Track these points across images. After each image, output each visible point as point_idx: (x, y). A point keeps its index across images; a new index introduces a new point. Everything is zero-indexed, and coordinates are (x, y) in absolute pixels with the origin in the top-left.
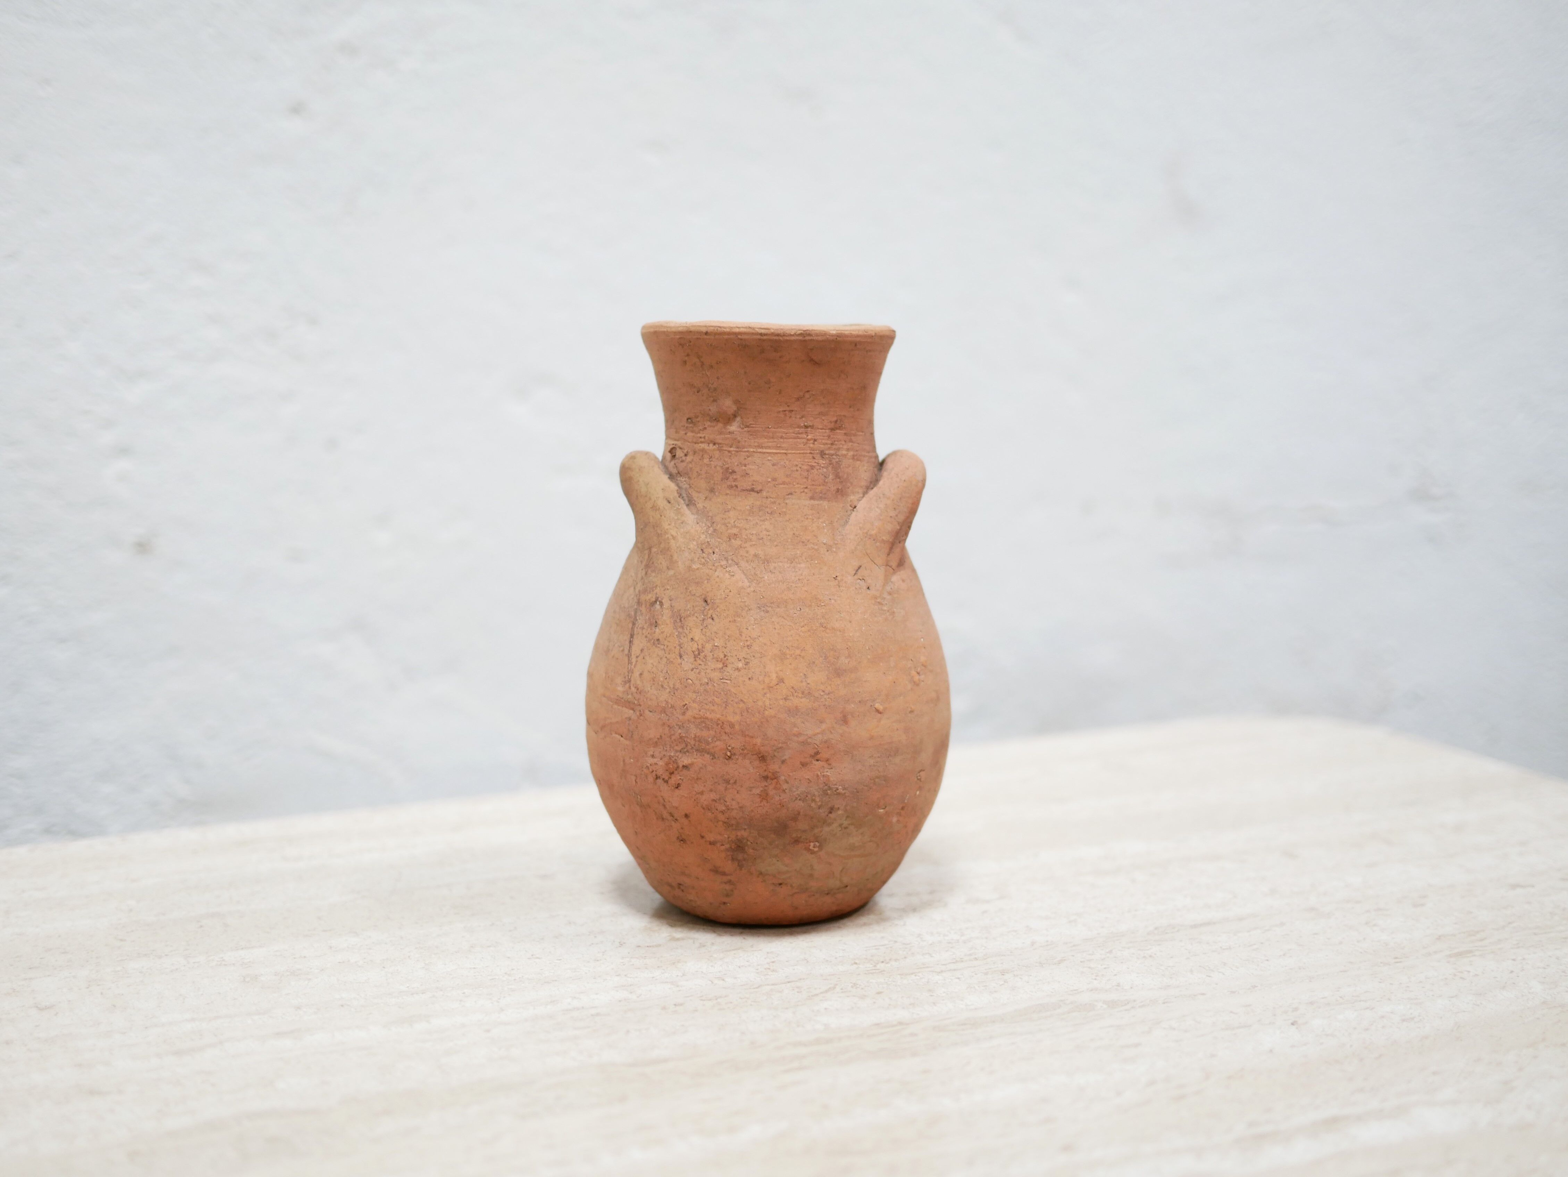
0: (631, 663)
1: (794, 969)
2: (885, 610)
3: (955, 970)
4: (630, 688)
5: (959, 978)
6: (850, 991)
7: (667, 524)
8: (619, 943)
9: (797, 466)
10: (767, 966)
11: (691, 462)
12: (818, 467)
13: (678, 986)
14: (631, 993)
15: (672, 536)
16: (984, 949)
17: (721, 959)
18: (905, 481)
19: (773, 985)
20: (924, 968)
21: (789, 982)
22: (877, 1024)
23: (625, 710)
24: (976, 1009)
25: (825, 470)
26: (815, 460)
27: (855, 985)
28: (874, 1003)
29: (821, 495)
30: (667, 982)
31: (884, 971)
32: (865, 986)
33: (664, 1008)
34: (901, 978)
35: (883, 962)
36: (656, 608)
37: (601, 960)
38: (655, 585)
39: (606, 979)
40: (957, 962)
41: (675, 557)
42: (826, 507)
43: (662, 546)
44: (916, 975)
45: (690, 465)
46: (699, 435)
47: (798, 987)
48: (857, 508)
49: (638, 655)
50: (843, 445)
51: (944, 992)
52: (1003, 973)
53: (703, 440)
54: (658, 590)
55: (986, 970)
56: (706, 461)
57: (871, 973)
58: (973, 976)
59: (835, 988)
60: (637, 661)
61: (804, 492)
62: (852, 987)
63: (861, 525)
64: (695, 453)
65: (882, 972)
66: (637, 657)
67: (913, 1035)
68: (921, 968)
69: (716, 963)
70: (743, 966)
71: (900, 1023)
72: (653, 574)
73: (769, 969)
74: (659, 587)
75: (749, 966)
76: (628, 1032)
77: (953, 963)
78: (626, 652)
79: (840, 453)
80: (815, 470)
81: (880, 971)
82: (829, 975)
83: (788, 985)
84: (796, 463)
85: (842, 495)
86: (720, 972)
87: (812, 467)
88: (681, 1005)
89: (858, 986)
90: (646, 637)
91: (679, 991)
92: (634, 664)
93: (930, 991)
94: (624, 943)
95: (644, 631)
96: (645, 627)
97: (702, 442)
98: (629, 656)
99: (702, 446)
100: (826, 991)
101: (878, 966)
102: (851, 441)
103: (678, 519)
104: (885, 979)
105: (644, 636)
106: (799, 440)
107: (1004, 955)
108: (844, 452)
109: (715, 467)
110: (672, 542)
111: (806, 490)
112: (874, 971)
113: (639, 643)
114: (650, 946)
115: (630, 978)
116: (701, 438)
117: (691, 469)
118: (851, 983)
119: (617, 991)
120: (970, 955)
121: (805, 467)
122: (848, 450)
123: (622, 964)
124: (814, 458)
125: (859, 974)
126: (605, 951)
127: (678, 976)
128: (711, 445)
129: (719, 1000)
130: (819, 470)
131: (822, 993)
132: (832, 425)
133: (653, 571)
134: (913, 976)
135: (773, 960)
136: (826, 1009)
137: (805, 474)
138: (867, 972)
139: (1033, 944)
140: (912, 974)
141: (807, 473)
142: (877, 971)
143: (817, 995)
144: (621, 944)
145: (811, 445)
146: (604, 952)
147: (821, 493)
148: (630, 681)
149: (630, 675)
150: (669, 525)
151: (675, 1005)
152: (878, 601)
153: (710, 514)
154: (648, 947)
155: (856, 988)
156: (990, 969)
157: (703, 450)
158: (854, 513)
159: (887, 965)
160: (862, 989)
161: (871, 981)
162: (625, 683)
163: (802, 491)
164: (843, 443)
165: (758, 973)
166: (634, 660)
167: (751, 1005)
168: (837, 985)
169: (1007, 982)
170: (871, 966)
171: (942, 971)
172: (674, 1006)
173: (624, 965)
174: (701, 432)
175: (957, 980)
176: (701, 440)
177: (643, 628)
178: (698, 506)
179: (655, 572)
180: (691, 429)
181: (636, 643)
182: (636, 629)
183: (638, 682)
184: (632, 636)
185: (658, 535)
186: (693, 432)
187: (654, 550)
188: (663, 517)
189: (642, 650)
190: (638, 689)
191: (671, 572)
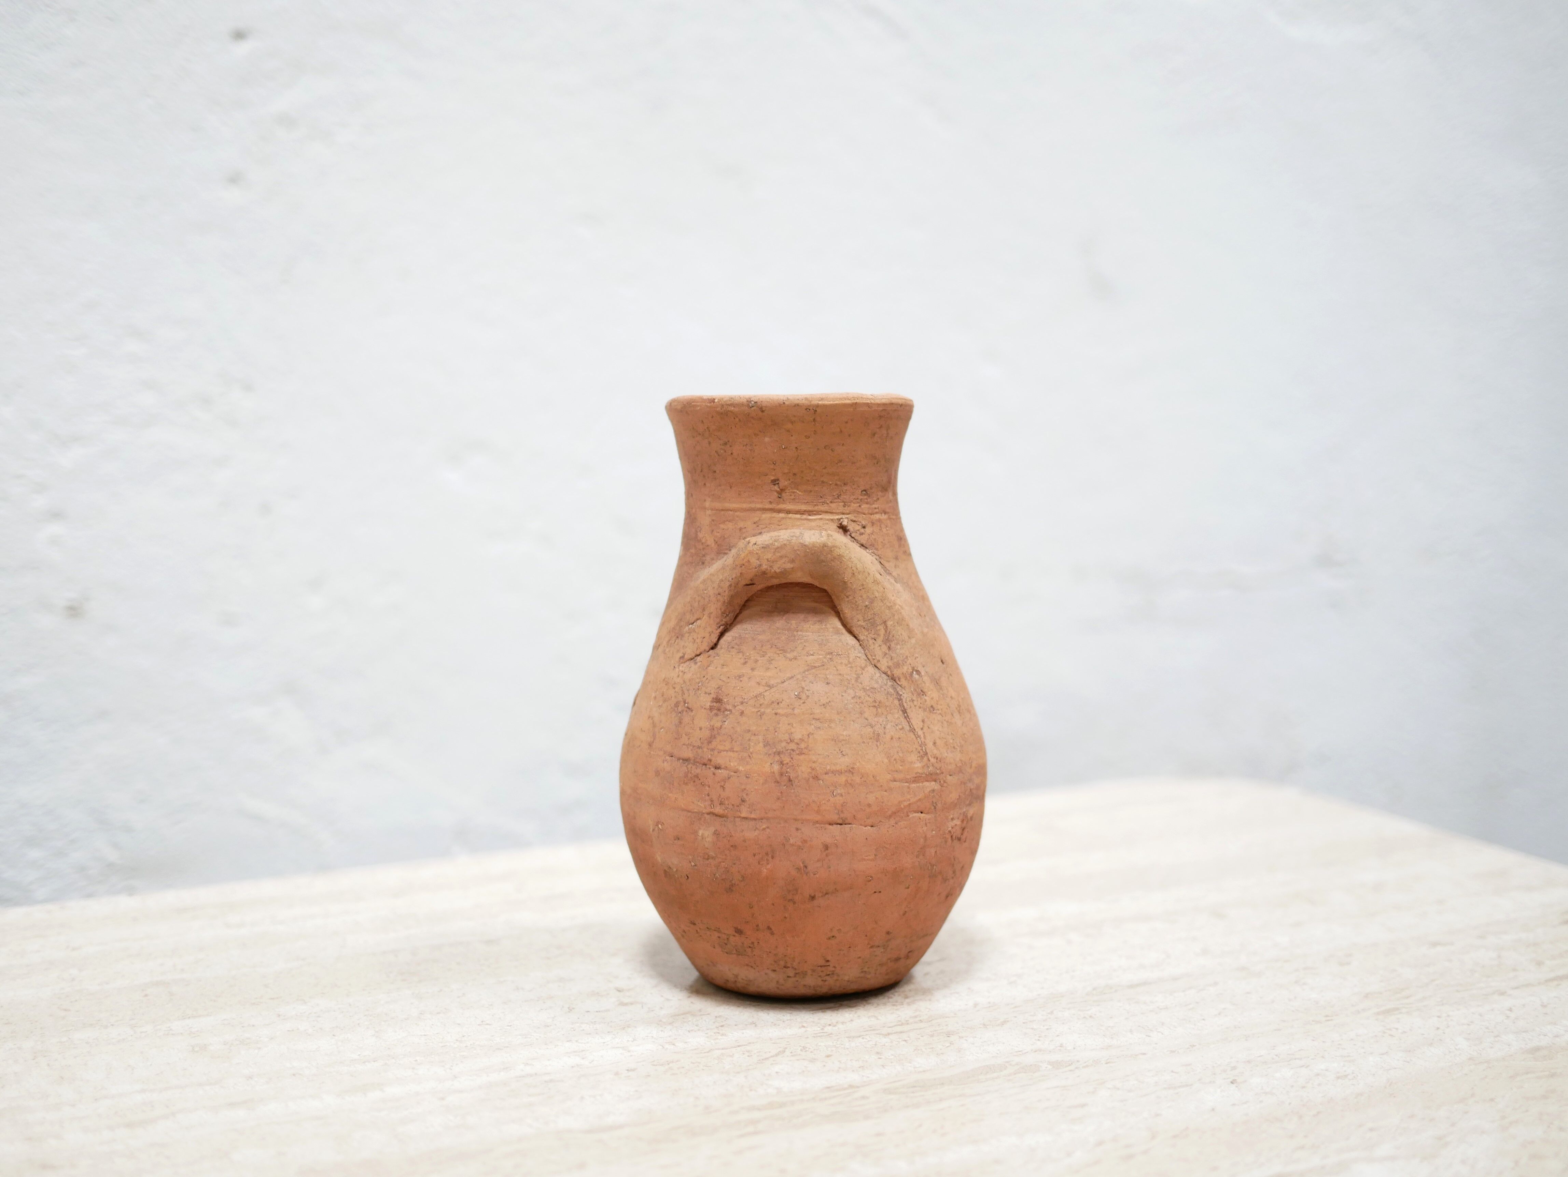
0: (919, 737)
1: (743, 1033)
3: (901, 1032)
4: (929, 760)
5: (906, 1041)
6: (800, 1055)
7: (891, 596)
8: (569, 1008)
10: (716, 1030)
11: (872, 534)
13: (629, 1051)
14: (583, 1059)
16: (928, 1011)
17: (670, 1024)
19: (722, 1049)
20: (871, 1030)
21: (739, 1046)
22: (828, 1088)
23: (926, 784)
24: (924, 1071)
27: (804, 1049)
28: (824, 1066)
30: (618, 1048)
31: (831, 1034)
32: (814, 1050)
33: (617, 1074)
34: (849, 1041)
35: (830, 1025)
36: (915, 680)
37: (551, 1026)
38: (904, 657)
39: (558, 1045)
40: (902, 1024)
41: (911, 626)
43: (896, 617)
44: (863, 1038)
46: (874, 506)
47: (748, 1051)
49: (922, 727)
51: (892, 1055)
52: (949, 1034)
53: (877, 510)
54: (909, 661)
55: (931, 1032)
57: (819, 1036)
58: (919, 1038)
59: (785, 1052)
60: (924, 733)
62: (801, 1050)
64: (873, 524)
65: (830, 1035)
66: (922, 729)
67: (863, 1097)
68: (867, 1031)
69: (665, 1028)
70: (692, 1030)
71: (851, 1086)
72: (899, 647)
73: (718, 1033)
74: (909, 659)
75: (699, 1030)
76: (582, 1098)
77: (900, 1025)
81: (827, 1034)
82: (778, 1039)
83: (739, 1049)
86: (670, 1036)
88: (633, 1070)
89: (807, 1049)
90: (920, 707)
91: (631, 1056)
92: (922, 736)
93: (878, 1053)
94: (573, 1009)
95: (915, 703)
96: (914, 698)
97: (876, 513)
98: (913, 730)
100: (777, 1055)
101: (826, 1030)
103: (894, 590)
104: (833, 1042)
105: (917, 707)
107: (949, 1017)
112: (822, 1034)
113: (916, 717)
114: (599, 1011)
115: (582, 1043)
116: (875, 508)
117: (875, 539)
118: (800, 1046)
119: (570, 1057)
120: (916, 1017)
123: (572, 1029)
125: (807, 1038)
126: (555, 1016)
127: (628, 1041)
129: (671, 1065)
131: (772, 1057)
133: (897, 644)
134: (860, 1039)
135: (722, 1024)
136: (777, 1073)
138: (815, 1035)
139: (976, 1005)
140: (859, 1037)
142: (825, 1034)
143: (767, 1059)
144: (570, 1010)
146: (553, 1018)
148: (926, 754)
149: (924, 748)
151: (628, 1070)
154: (597, 1012)
155: (806, 1051)
156: (936, 1031)
157: (880, 520)
159: (834, 1028)
160: (811, 1052)
161: (819, 1044)
162: (922, 757)
165: (707, 1037)
166: (920, 733)
167: (703, 1070)
168: (786, 1048)
169: (953, 1044)
170: (819, 1029)
171: (889, 1034)
172: (626, 1072)
173: (574, 1030)
174: (875, 502)
175: (904, 1043)
177: (913, 701)
178: (895, 575)
179: (899, 644)
180: (866, 501)
181: (912, 714)
182: (904, 700)
183: (935, 751)
184: (904, 711)
185: (889, 608)
186: (867, 503)
187: (889, 623)
188: (886, 589)
189: (923, 721)
190: (937, 759)
191: (913, 641)
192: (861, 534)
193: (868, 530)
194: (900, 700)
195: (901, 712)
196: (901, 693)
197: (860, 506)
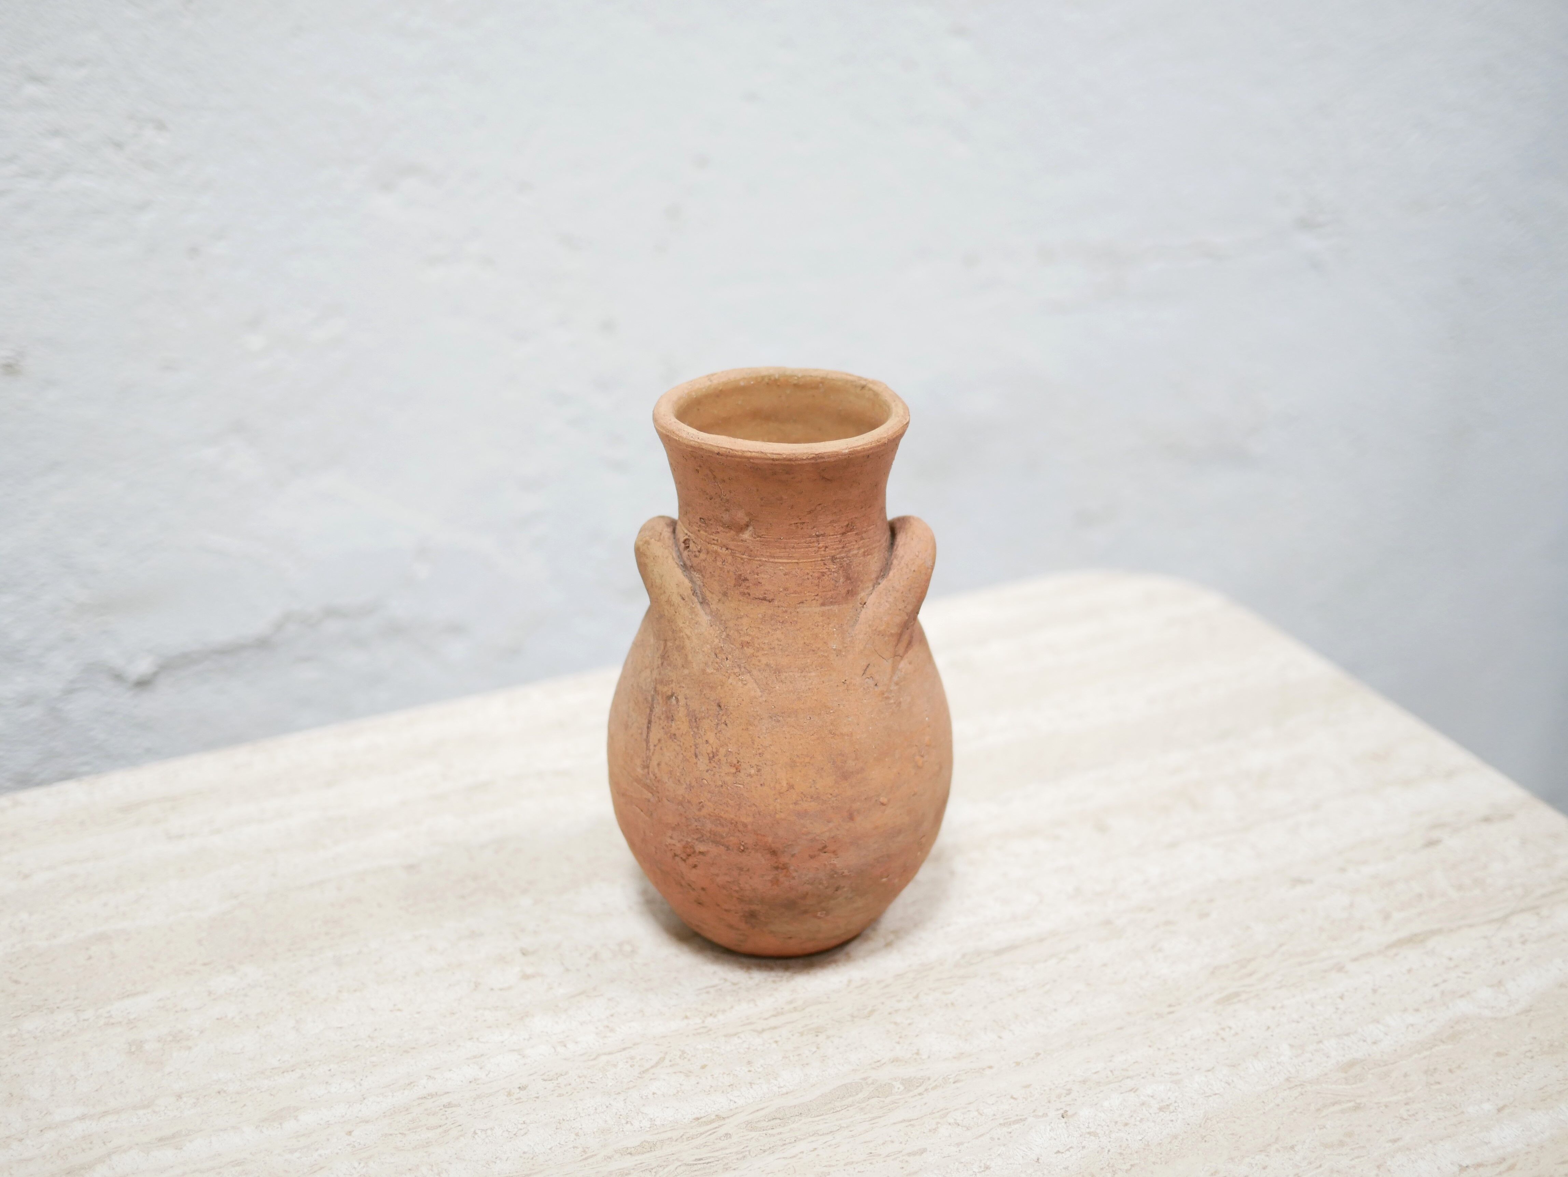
0: (649, 750)
2: (892, 704)
4: (649, 773)
7: (682, 622)
9: (808, 574)
11: (704, 560)
12: (829, 573)
15: (686, 635)
18: (914, 571)
23: (646, 792)
25: (836, 574)
26: (826, 566)
29: (831, 600)
36: (672, 702)
38: (671, 679)
41: (690, 658)
42: (837, 611)
43: (677, 642)
45: (704, 564)
46: (712, 536)
48: (866, 604)
49: (656, 744)
50: (854, 545)
53: (715, 542)
54: (673, 685)
56: (719, 563)
60: (654, 750)
61: (815, 599)
63: (870, 623)
64: (708, 553)
66: (655, 746)
72: (669, 668)
74: (675, 682)
78: (644, 736)
79: (850, 554)
80: (826, 576)
84: (807, 571)
85: (853, 596)
87: (823, 574)
90: (663, 728)
92: (652, 751)
95: (661, 722)
96: (662, 718)
97: (714, 544)
98: (647, 741)
99: (715, 548)
102: (862, 539)
103: (692, 618)
105: (661, 727)
106: (810, 549)
108: (855, 552)
109: (728, 572)
110: (687, 642)
111: (816, 598)
113: (656, 733)
116: (713, 540)
117: (705, 567)
121: (816, 575)
122: (859, 548)
124: (825, 564)
128: (724, 549)
130: (830, 576)
132: (843, 530)
133: (669, 665)
137: (816, 582)
141: (818, 580)
145: (823, 553)
147: (832, 598)
148: (648, 767)
149: (648, 761)
150: (684, 623)
152: (885, 695)
153: (723, 618)
157: (716, 552)
158: (864, 610)
162: (644, 766)
163: (813, 598)
164: (854, 543)
166: (652, 747)
174: (714, 534)
176: (714, 542)
177: (660, 718)
178: (711, 606)
179: (671, 666)
180: (704, 528)
181: (654, 728)
182: (654, 713)
183: (656, 771)
184: (650, 722)
185: (673, 631)
186: (706, 531)
187: (669, 644)
188: (678, 613)
189: (659, 740)
190: (656, 777)
191: (686, 672)
193: (701, 555)
194: (651, 711)
195: (647, 721)
196: (655, 706)
197: (699, 531)
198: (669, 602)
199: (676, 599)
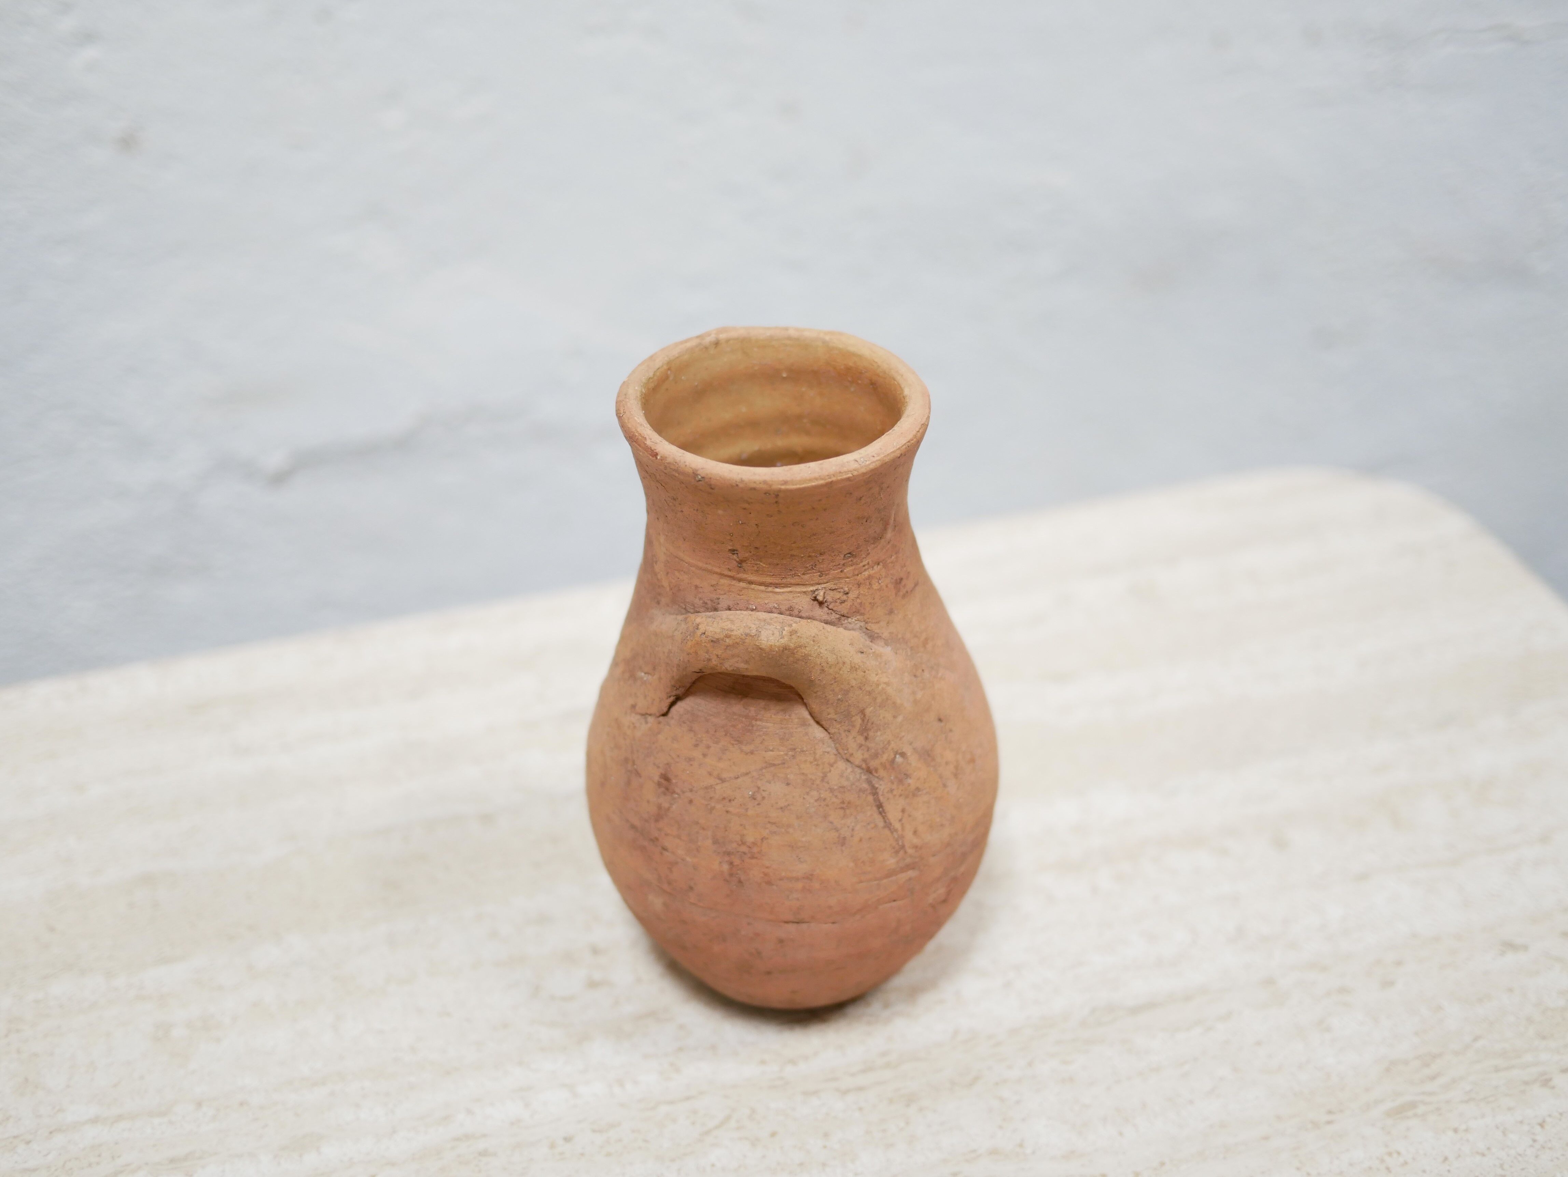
0: (896, 830)
4: (906, 852)
7: (874, 675)
11: (858, 597)
15: (885, 683)
38: (886, 743)
41: (898, 701)
43: (879, 700)
45: (859, 601)
46: (862, 564)
49: (900, 818)
54: (893, 745)
56: (876, 586)
60: (902, 825)
64: (859, 585)
66: (900, 821)
72: (879, 733)
78: (881, 824)
90: (900, 795)
92: (899, 828)
95: (895, 792)
96: (895, 787)
98: (888, 825)
99: (866, 573)
103: (880, 663)
105: (897, 796)
109: (887, 586)
110: (889, 690)
113: (894, 808)
116: (864, 566)
117: (861, 604)
128: (875, 567)
133: (878, 730)
148: (903, 847)
149: (900, 841)
150: (877, 675)
153: (900, 636)
157: (870, 577)
162: (897, 852)
166: (897, 825)
174: (864, 559)
176: (864, 568)
177: (892, 791)
178: (883, 637)
179: (880, 730)
180: (851, 561)
181: (888, 807)
182: (880, 793)
183: (916, 840)
184: (880, 806)
185: (870, 693)
186: (852, 565)
187: (868, 711)
188: (867, 671)
189: (903, 810)
191: (900, 719)
192: (843, 602)
193: (852, 595)
194: (875, 794)
195: (875, 808)
196: (877, 786)
197: (842, 570)
198: (854, 668)
199: (858, 659)
